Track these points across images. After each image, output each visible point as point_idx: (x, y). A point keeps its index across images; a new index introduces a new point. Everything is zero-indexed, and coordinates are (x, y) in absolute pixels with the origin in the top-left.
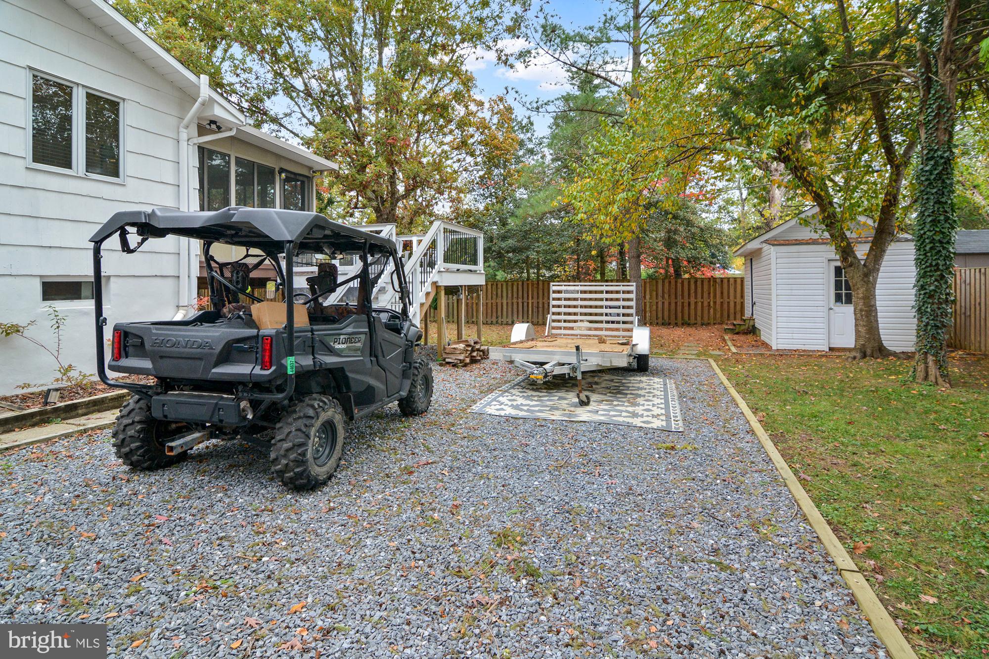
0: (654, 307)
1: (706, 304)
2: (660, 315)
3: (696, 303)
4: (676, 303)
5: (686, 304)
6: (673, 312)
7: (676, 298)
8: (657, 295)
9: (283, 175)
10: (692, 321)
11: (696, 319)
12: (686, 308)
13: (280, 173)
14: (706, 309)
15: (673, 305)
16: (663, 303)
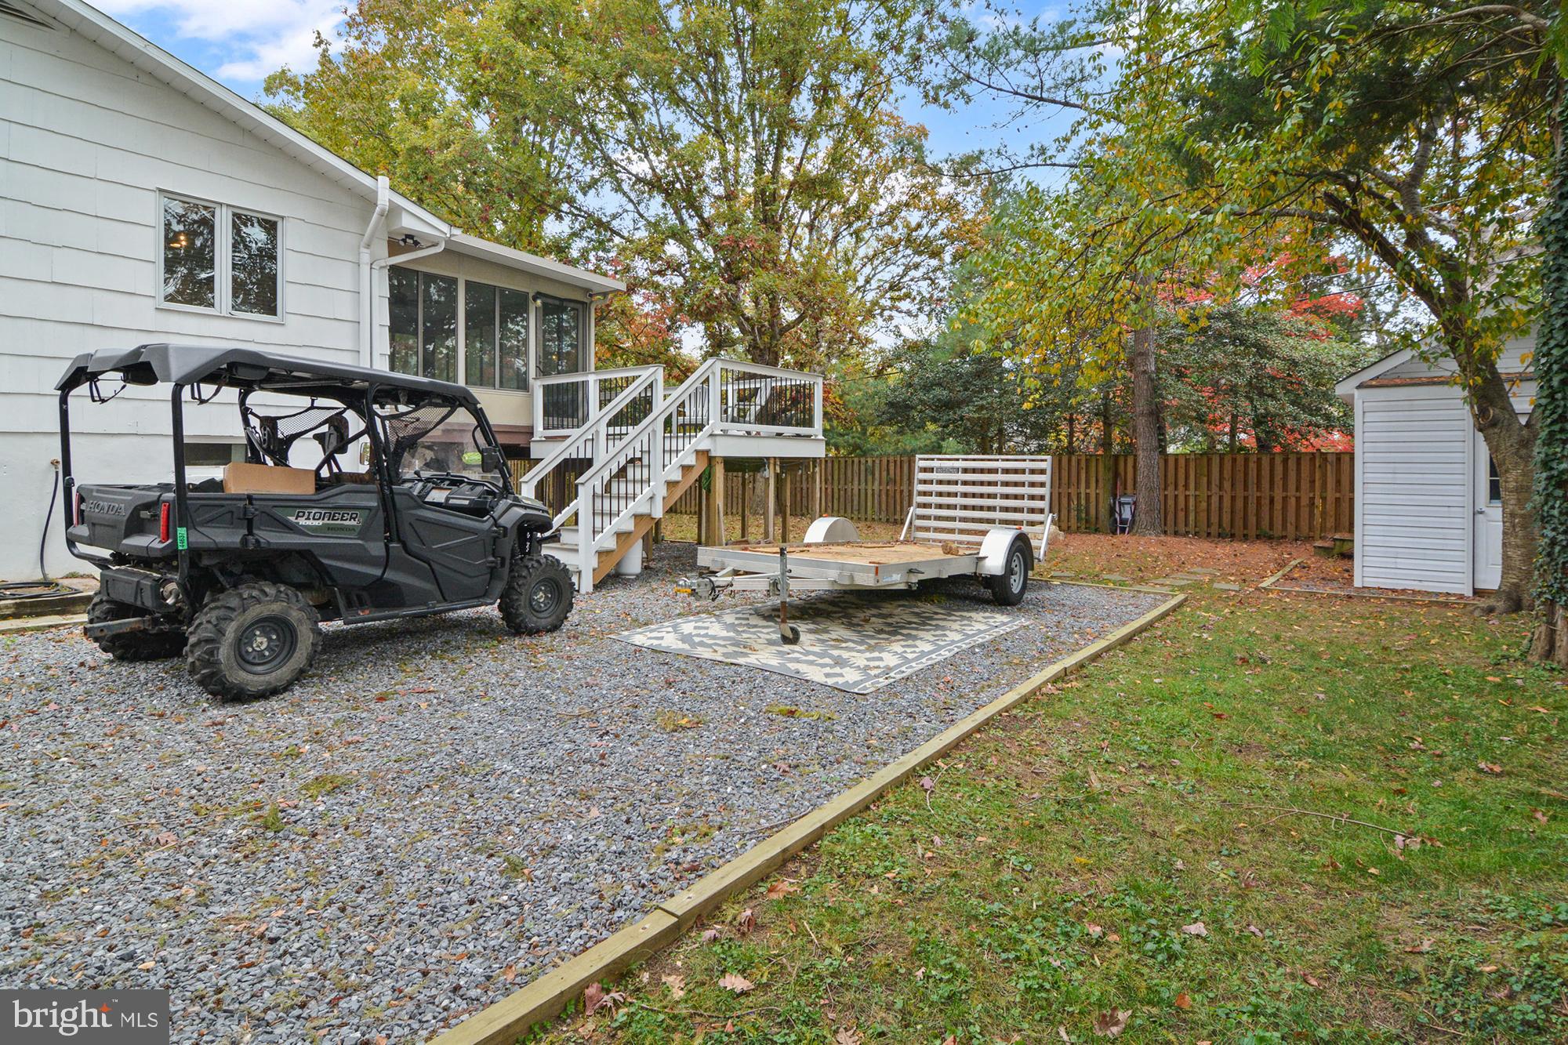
0: (1204, 505)
1: (1305, 501)
2: (1215, 519)
3: (1285, 499)
4: (1246, 498)
5: (1266, 502)
6: (1239, 515)
7: (1246, 488)
8: (1209, 483)
9: (539, 302)
10: (1278, 530)
11: (1284, 527)
12: (1266, 508)
13: (535, 299)
14: (1304, 512)
15: (1240, 504)
16: (1221, 498)
